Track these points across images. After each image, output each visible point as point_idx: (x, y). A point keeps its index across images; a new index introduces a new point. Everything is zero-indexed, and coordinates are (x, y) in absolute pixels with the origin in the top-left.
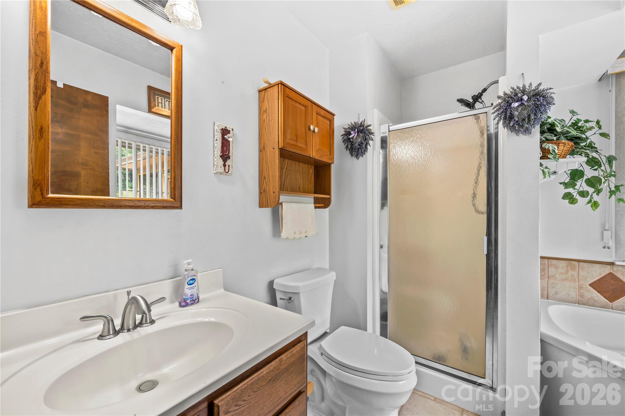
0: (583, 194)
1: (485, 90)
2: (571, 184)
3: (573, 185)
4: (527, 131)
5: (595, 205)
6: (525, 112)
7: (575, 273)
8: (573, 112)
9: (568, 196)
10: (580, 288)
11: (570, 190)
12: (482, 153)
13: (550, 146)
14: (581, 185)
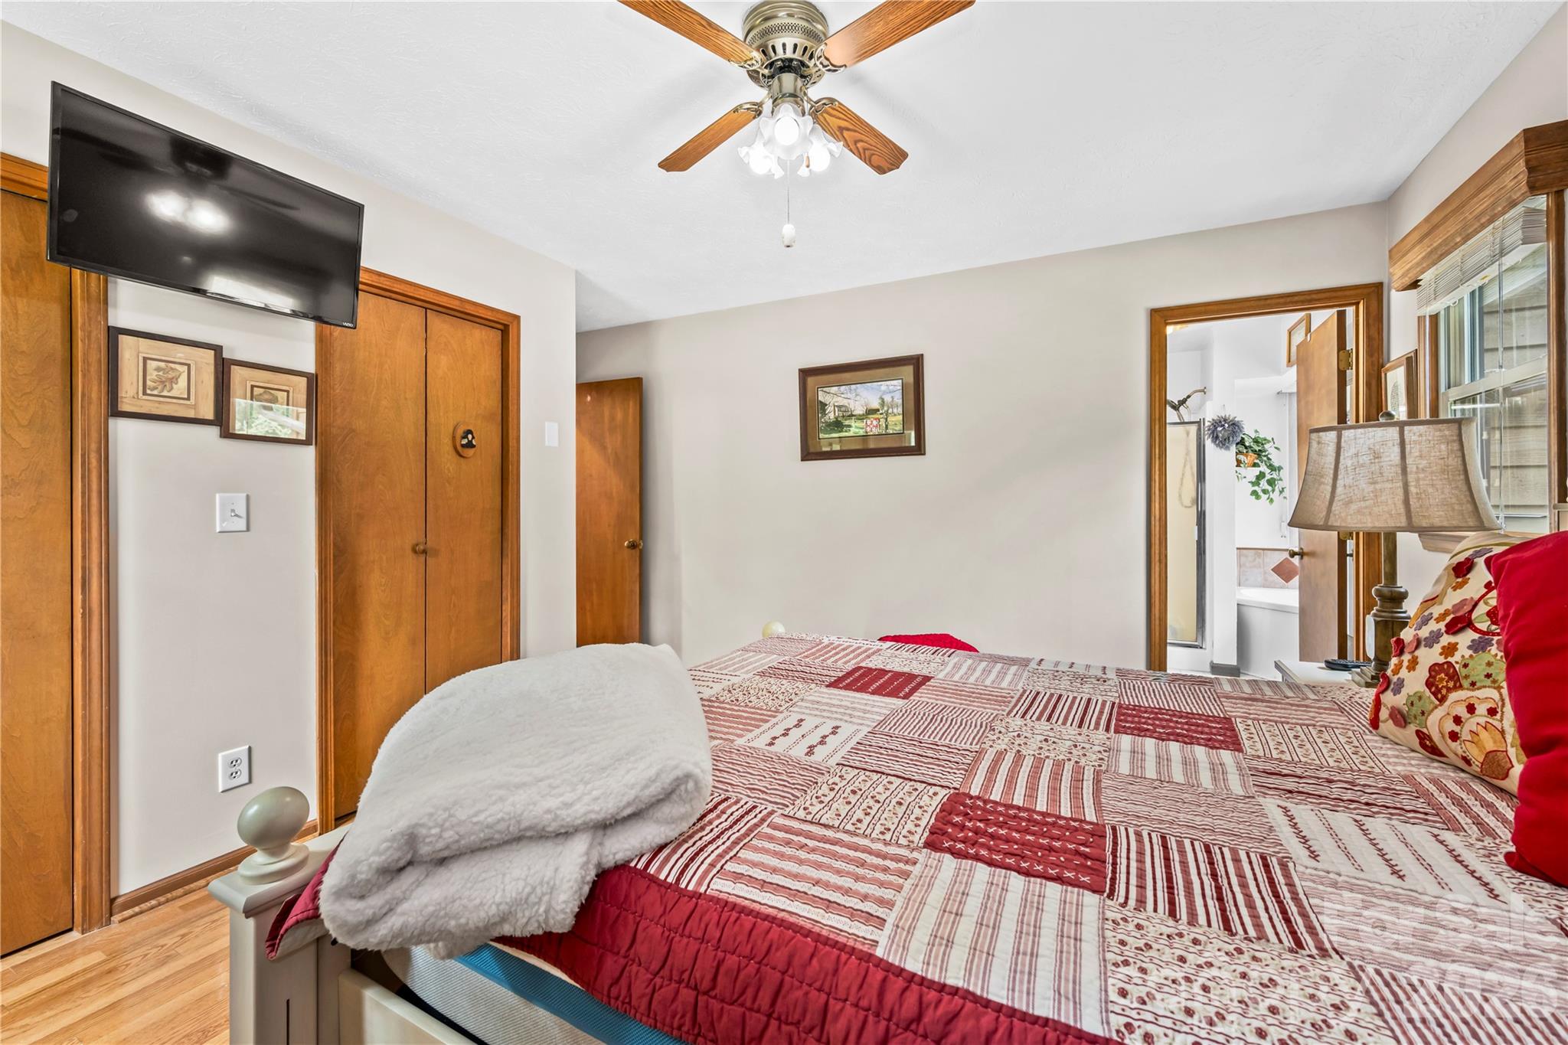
0: (1265, 492)
1: (1189, 397)
2: (1256, 483)
3: (1258, 484)
4: (1228, 448)
5: (1272, 501)
6: (1226, 434)
7: (1261, 561)
8: (1256, 431)
9: (1254, 493)
10: (1265, 573)
11: (1256, 488)
12: (1188, 453)
13: (1242, 457)
14: (1264, 484)
